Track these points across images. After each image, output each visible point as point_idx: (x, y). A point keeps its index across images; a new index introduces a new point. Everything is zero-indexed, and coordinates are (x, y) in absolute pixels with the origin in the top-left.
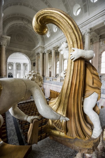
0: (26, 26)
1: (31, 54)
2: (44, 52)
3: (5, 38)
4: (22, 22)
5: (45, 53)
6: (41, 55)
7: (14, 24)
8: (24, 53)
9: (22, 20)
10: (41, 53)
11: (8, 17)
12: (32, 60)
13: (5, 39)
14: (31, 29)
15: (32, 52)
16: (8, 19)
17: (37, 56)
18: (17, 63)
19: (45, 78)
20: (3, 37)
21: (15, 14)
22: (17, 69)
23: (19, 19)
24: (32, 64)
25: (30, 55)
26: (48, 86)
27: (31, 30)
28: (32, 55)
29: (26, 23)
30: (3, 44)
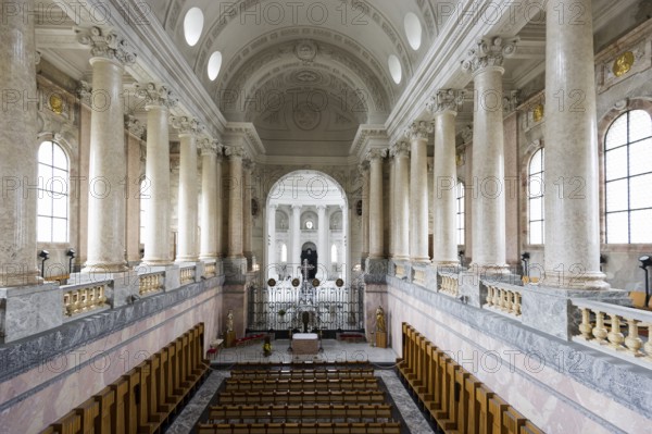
0: (311, 67)
1: (351, 169)
2: (388, 152)
3: (236, 130)
4: (293, 59)
5: (391, 154)
6: (375, 166)
7: (269, 74)
8: (321, 170)
9: (294, 50)
10: (373, 158)
11: (244, 59)
12: (352, 194)
13: (238, 134)
14: (331, 72)
15: (350, 160)
16: (246, 63)
17: (364, 173)
18: (328, 208)
19: (392, 267)
20: (231, 130)
21: (266, 39)
22: (331, 228)
23: (281, 52)
24: (354, 207)
25: (343, 172)
26: (398, 303)
27: (332, 76)
28: (352, 172)
29: (308, 56)
30: (234, 150)
